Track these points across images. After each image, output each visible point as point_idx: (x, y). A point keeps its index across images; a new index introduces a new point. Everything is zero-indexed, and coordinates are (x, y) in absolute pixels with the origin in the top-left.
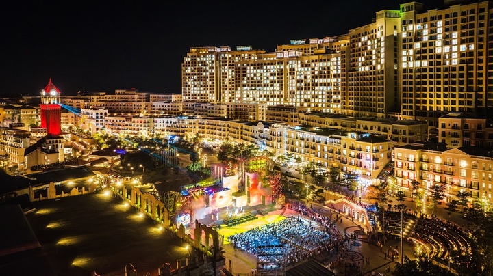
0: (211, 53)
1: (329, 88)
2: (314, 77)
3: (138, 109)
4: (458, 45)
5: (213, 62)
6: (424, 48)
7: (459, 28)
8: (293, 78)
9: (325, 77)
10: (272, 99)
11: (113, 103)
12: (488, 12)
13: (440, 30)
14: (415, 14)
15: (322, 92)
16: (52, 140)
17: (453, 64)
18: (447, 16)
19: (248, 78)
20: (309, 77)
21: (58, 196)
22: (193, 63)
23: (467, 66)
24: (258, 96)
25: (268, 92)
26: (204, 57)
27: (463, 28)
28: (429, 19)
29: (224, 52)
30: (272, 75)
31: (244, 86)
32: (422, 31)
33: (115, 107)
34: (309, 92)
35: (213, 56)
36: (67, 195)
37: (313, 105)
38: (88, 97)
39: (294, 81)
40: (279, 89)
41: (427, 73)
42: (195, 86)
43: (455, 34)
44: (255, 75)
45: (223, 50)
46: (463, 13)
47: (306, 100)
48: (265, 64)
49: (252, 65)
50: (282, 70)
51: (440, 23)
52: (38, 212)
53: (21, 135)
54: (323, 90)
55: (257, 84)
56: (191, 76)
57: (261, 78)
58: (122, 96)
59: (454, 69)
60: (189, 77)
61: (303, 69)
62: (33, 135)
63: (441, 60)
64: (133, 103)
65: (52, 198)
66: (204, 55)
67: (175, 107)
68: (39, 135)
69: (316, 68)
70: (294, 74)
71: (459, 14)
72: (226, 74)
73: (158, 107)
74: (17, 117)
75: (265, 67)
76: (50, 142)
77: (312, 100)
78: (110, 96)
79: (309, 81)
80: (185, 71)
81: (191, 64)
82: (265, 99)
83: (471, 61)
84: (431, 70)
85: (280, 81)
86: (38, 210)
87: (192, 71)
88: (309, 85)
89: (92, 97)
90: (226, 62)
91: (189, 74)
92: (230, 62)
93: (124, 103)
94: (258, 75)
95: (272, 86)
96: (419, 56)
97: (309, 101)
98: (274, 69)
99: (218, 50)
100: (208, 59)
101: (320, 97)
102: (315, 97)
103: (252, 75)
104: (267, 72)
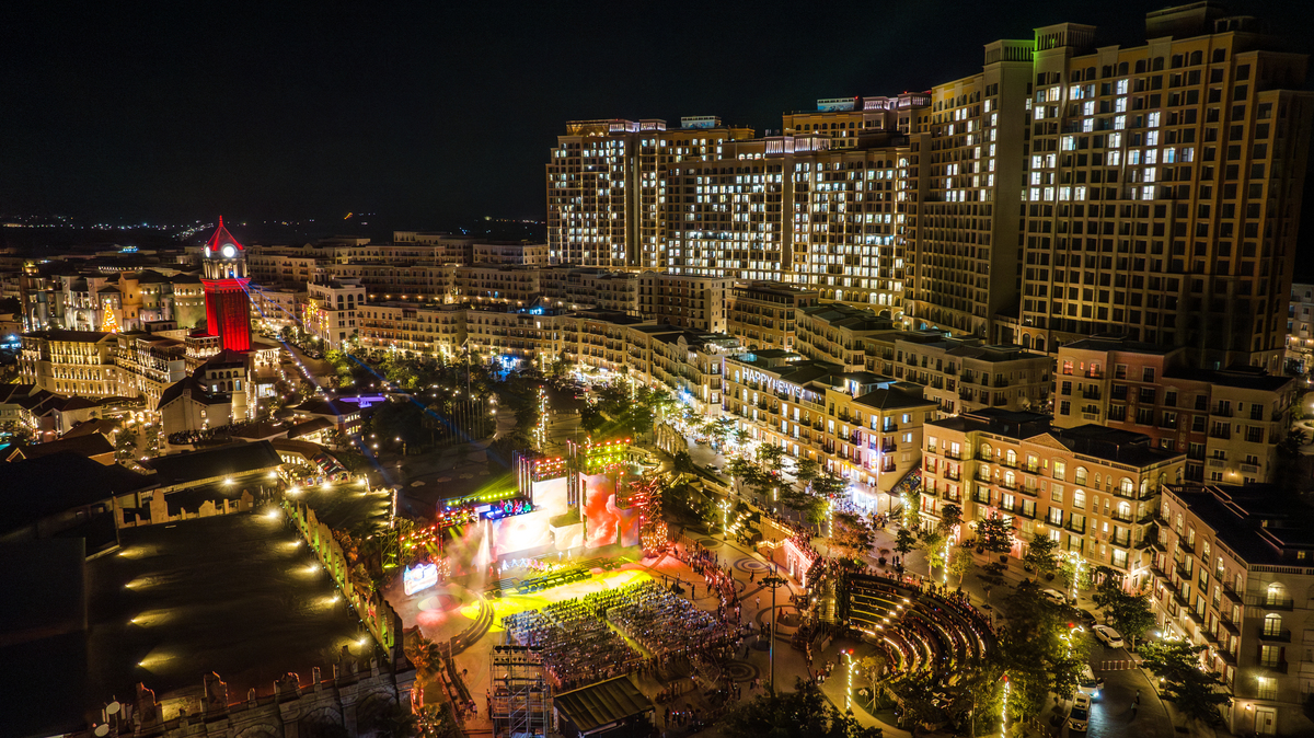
0: (617, 136)
1: (887, 240)
2: (854, 208)
3: (440, 283)
4: (1160, 148)
5: (620, 160)
6: (1083, 152)
7: (1164, 101)
8: (804, 210)
9: (879, 209)
10: (753, 264)
11: (382, 268)
12: (1233, 60)
13: (1122, 104)
14: (1068, 55)
15: (870, 247)
16: (217, 372)
17: (1145, 198)
18: (1140, 67)
19: (699, 207)
20: (842, 207)
21: (174, 518)
22: (573, 162)
23: (1174, 205)
24: (721, 253)
25: (745, 246)
26: (598, 148)
27: (1174, 101)
28: (1099, 73)
29: (648, 135)
30: (757, 199)
31: (690, 227)
32: (1081, 103)
33: (387, 278)
34: (840, 249)
35: (622, 144)
36: (191, 516)
37: (847, 282)
38: (327, 250)
39: (806, 217)
40: (769, 237)
41: (1085, 220)
42: (578, 224)
43: (1155, 119)
44: (715, 198)
45: (644, 128)
46: (1177, 62)
47: (835, 270)
48: (739, 172)
49: (707, 173)
50: (778, 187)
51: (1123, 86)
52: (122, 554)
53: (168, 352)
54: (873, 244)
55: (718, 222)
56: (567, 197)
57: (729, 208)
58: (407, 249)
59: (1144, 210)
60: (564, 201)
61: (828, 187)
62: (190, 352)
63: (1117, 186)
64: (429, 269)
65: (160, 522)
66: (601, 143)
67: (523, 280)
68: (203, 353)
69: (859, 186)
70: (806, 199)
71: (1167, 63)
72: (653, 192)
73: (485, 280)
74: (166, 301)
75: (739, 179)
76: (214, 375)
77: (847, 270)
78: (376, 249)
79: (842, 218)
80: (553, 185)
81: (567, 166)
82: (737, 264)
83: (1185, 192)
84: (1094, 211)
85: (773, 218)
86: (124, 548)
87: (571, 185)
88: (841, 230)
89: (337, 250)
90: (653, 160)
91: (564, 193)
92: (663, 160)
93: (407, 270)
94: (723, 199)
95: (755, 228)
96: (1069, 171)
97: (840, 270)
98: (761, 183)
99: (635, 128)
100: (609, 152)
101: (865, 261)
102: (853, 260)
103: (708, 199)
104: (743, 191)
